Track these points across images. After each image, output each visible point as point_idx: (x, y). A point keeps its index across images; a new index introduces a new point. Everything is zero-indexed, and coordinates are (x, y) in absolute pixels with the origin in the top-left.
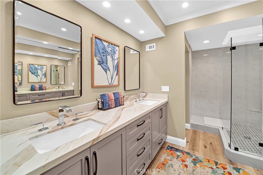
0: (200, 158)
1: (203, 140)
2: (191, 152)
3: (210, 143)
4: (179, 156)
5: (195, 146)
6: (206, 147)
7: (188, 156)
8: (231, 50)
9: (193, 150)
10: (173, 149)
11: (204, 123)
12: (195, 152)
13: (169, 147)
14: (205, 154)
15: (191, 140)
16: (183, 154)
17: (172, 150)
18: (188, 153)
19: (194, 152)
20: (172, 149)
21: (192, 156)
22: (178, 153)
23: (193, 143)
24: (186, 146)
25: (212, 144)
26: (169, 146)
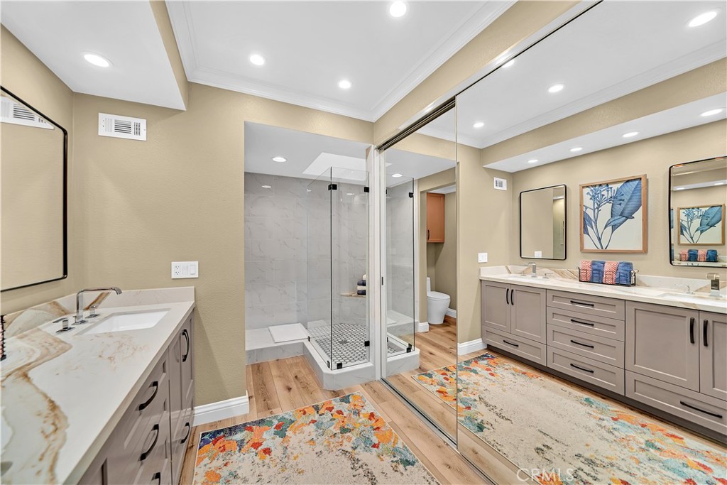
0: (287, 417)
1: (279, 377)
2: (266, 416)
3: (294, 376)
4: (243, 440)
5: (269, 398)
6: (289, 389)
7: (263, 427)
8: (330, 188)
9: (269, 409)
10: (222, 434)
11: (274, 341)
12: (273, 410)
13: (207, 437)
14: (293, 404)
15: (257, 390)
16: (251, 429)
17: (220, 438)
18: (261, 422)
19: (271, 413)
20: (216, 435)
21: (271, 422)
22: (238, 436)
23: (262, 395)
24: (251, 409)
25: (298, 377)
26: (207, 433)
